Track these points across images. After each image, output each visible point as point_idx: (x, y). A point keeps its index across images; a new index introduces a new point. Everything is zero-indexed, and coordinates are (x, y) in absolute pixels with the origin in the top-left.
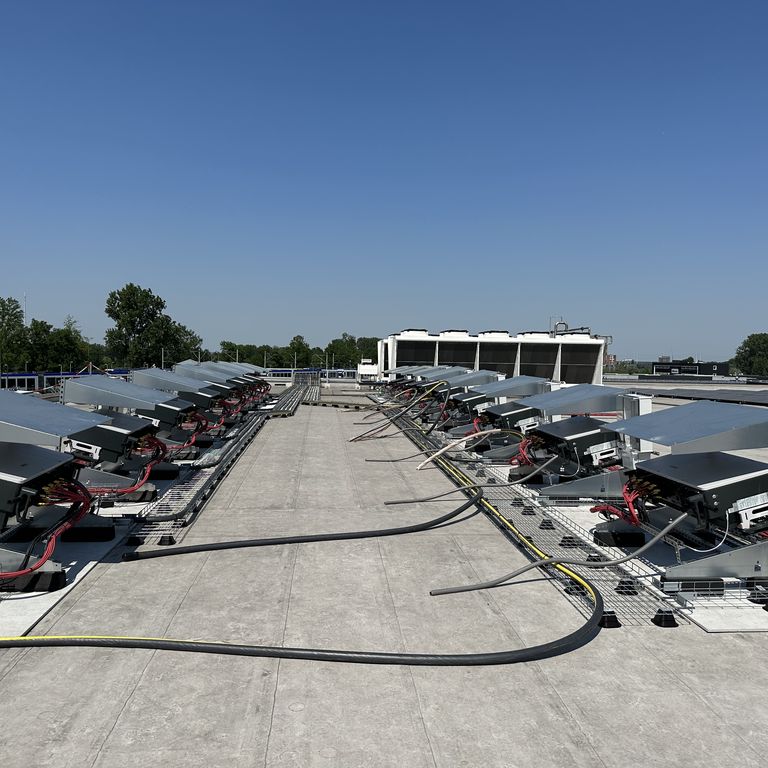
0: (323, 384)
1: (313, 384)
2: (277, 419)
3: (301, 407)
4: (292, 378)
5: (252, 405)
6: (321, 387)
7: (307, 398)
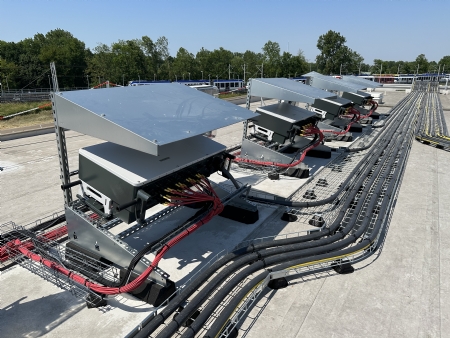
0: (441, 91)
1: (431, 91)
6: (439, 94)
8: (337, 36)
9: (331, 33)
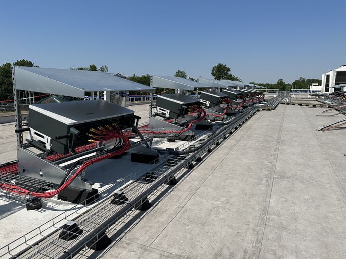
0: (291, 96)
1: (286, 96)
2: (264, 111)
3: (280, 105)
4: (277, 93)
5: (251, 104)
6: (290, 97)
7: (283, 101)
8: (225, 67)
9: (220, 66)
